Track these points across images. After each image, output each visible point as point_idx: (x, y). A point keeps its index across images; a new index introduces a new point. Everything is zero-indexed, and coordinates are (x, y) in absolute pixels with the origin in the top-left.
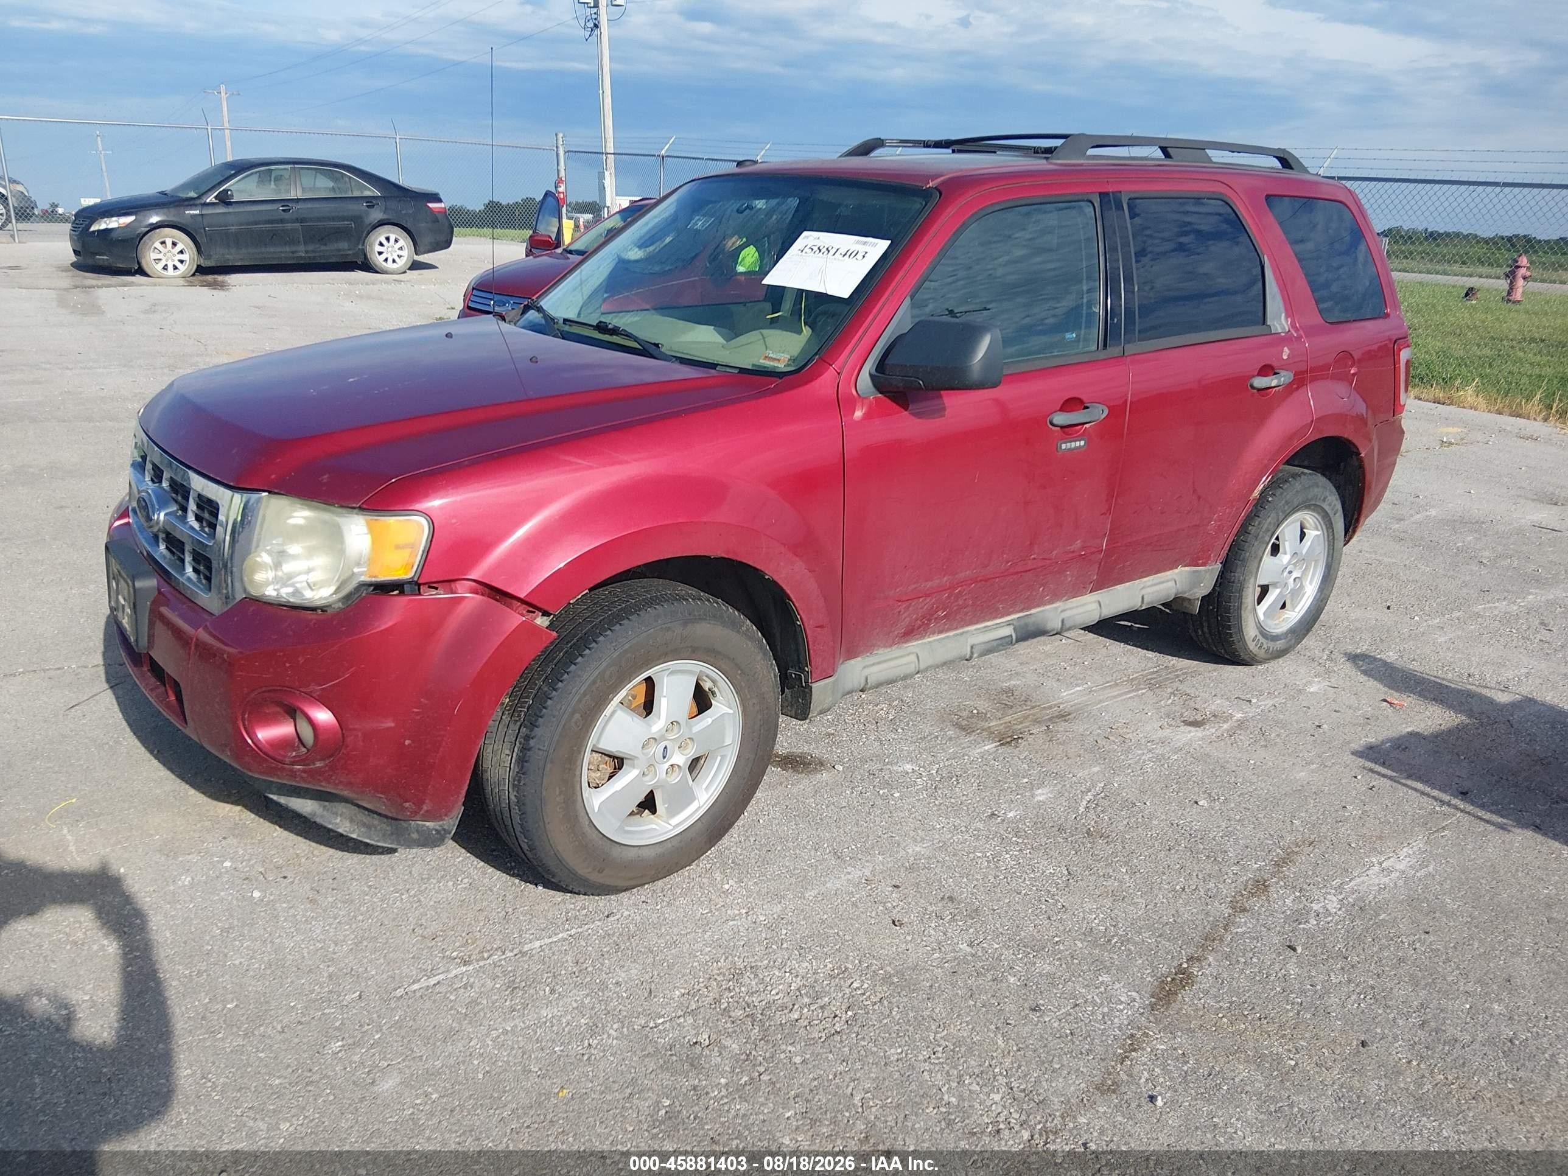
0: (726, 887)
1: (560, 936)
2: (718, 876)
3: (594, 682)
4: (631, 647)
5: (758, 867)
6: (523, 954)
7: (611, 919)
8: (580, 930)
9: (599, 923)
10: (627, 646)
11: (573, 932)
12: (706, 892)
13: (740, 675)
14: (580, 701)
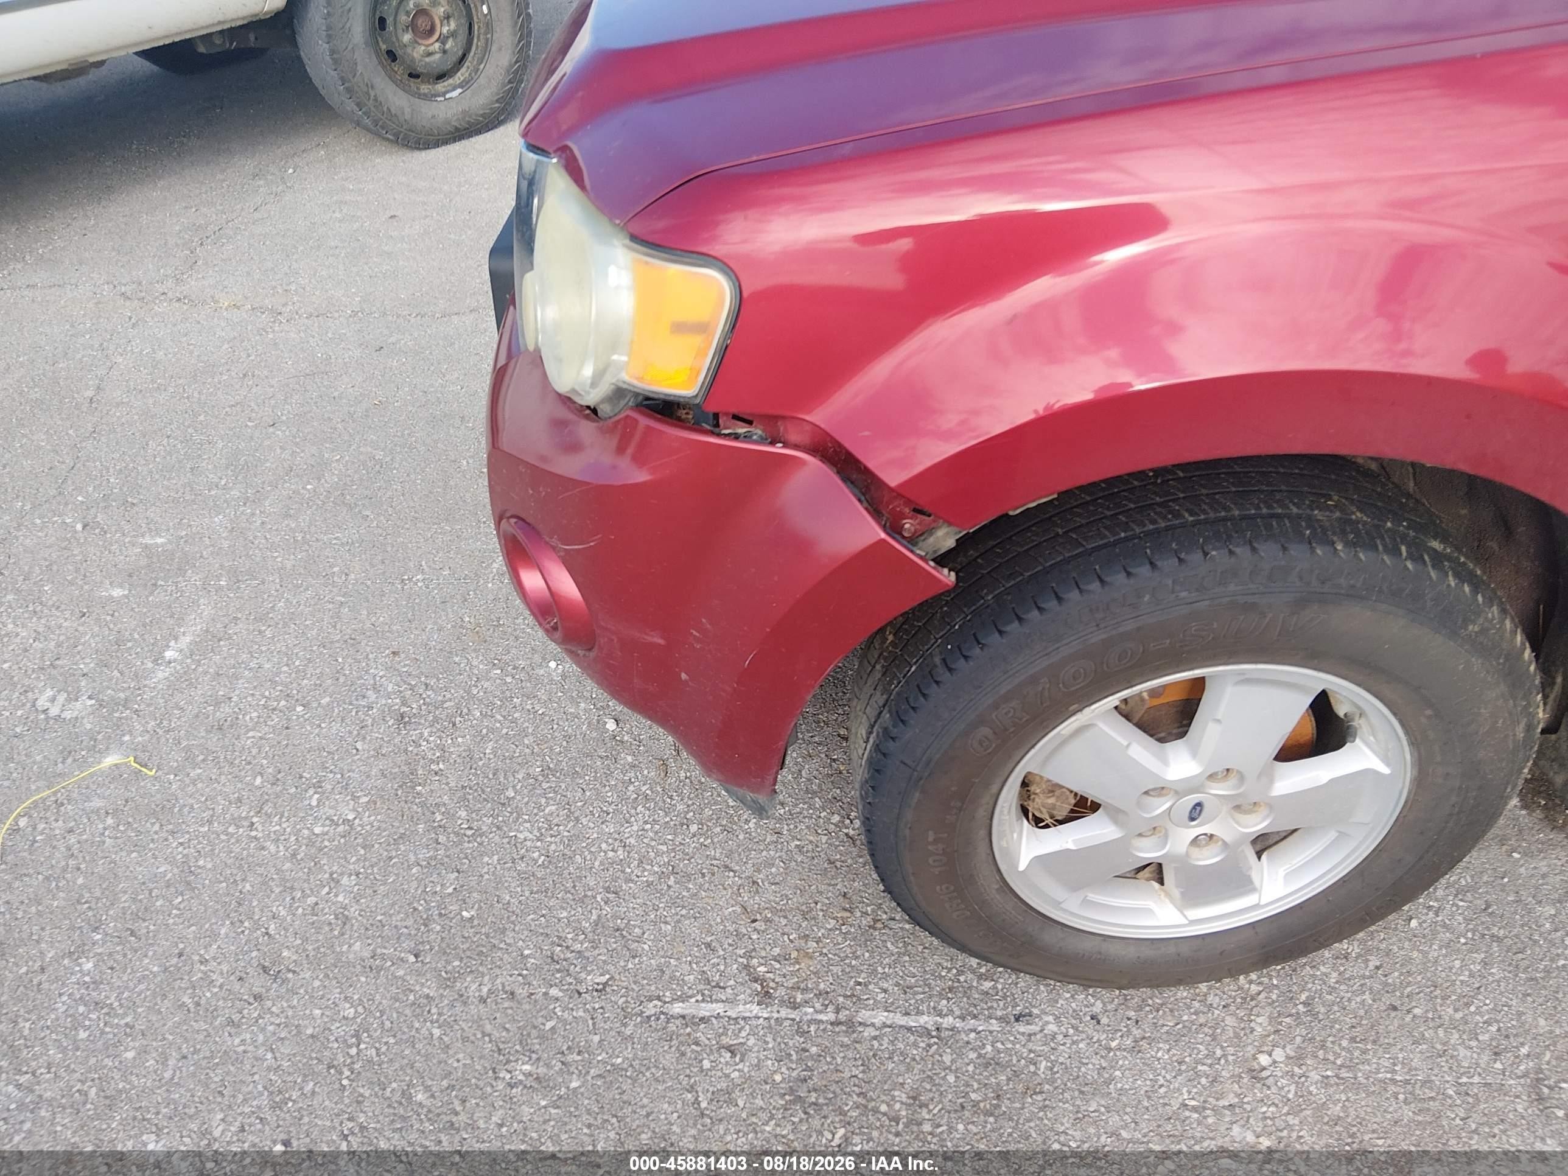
0: (1264, 1060)
1: (924, 1019)
2: (1261, 1023)
3: (1033, 680)
4: (1139, 629)
5: (1353, 1040)
6: (851, 1025)
7: (1022, 1028)
8: (959, 1024)
9: (995, 1025)
10: (1130, 626)
11: (947, 1022)
12: (1219, 1053)
13: (1429, 717)
14: (996, 706)
